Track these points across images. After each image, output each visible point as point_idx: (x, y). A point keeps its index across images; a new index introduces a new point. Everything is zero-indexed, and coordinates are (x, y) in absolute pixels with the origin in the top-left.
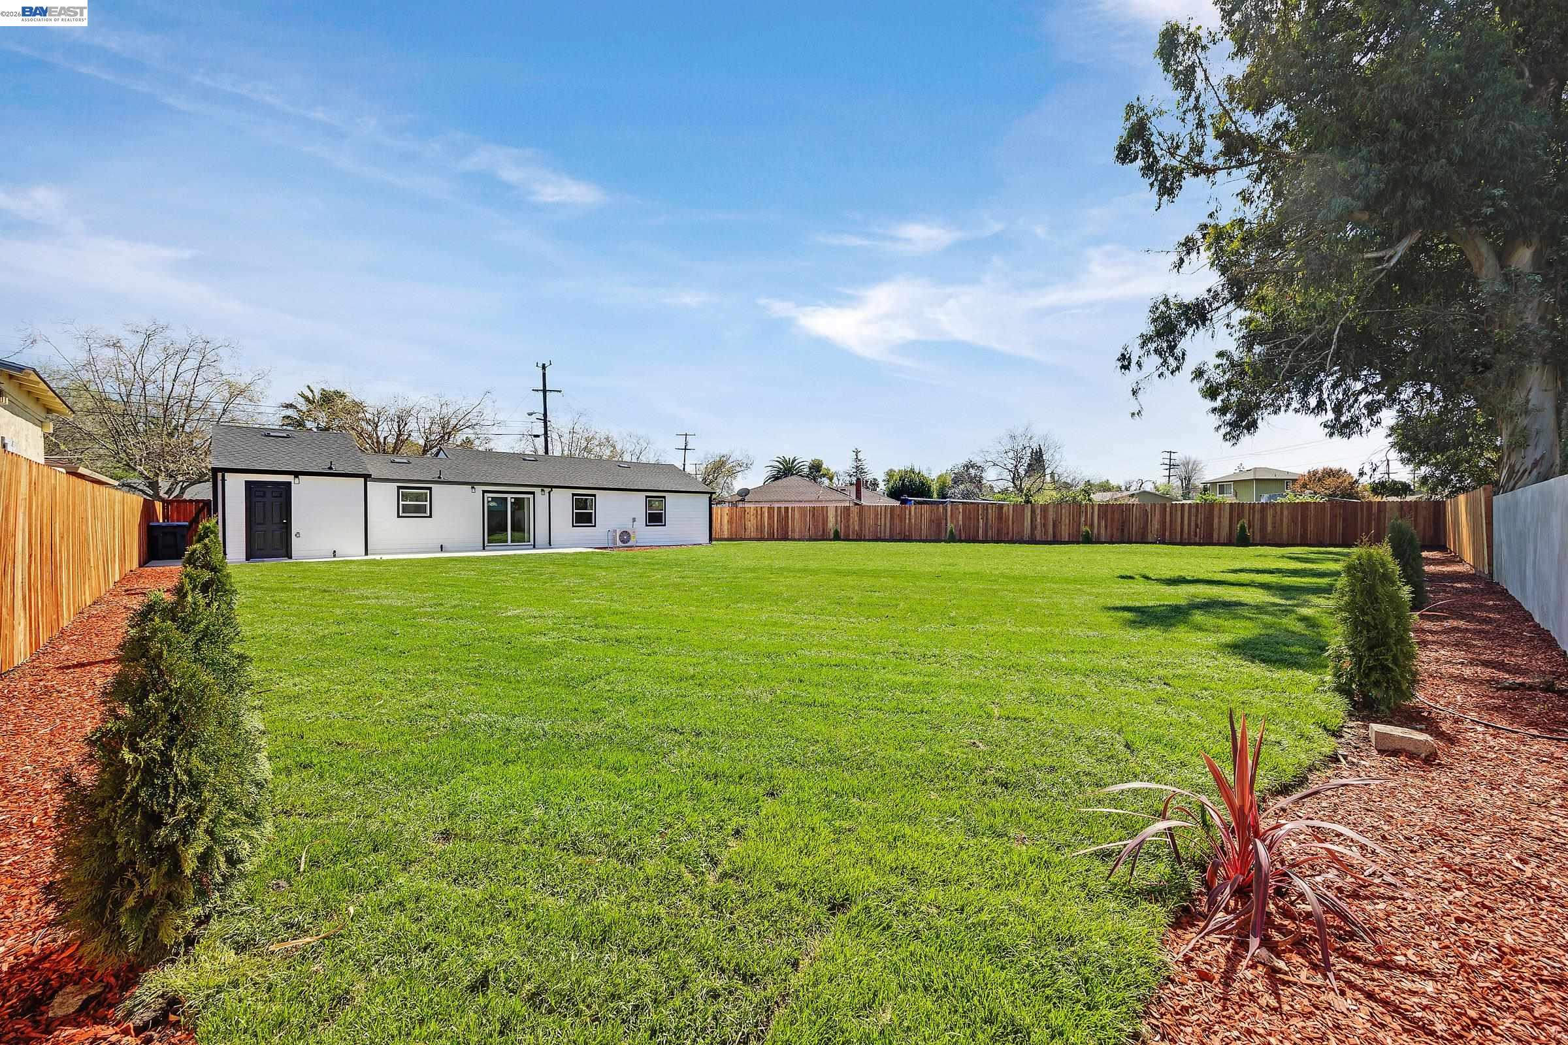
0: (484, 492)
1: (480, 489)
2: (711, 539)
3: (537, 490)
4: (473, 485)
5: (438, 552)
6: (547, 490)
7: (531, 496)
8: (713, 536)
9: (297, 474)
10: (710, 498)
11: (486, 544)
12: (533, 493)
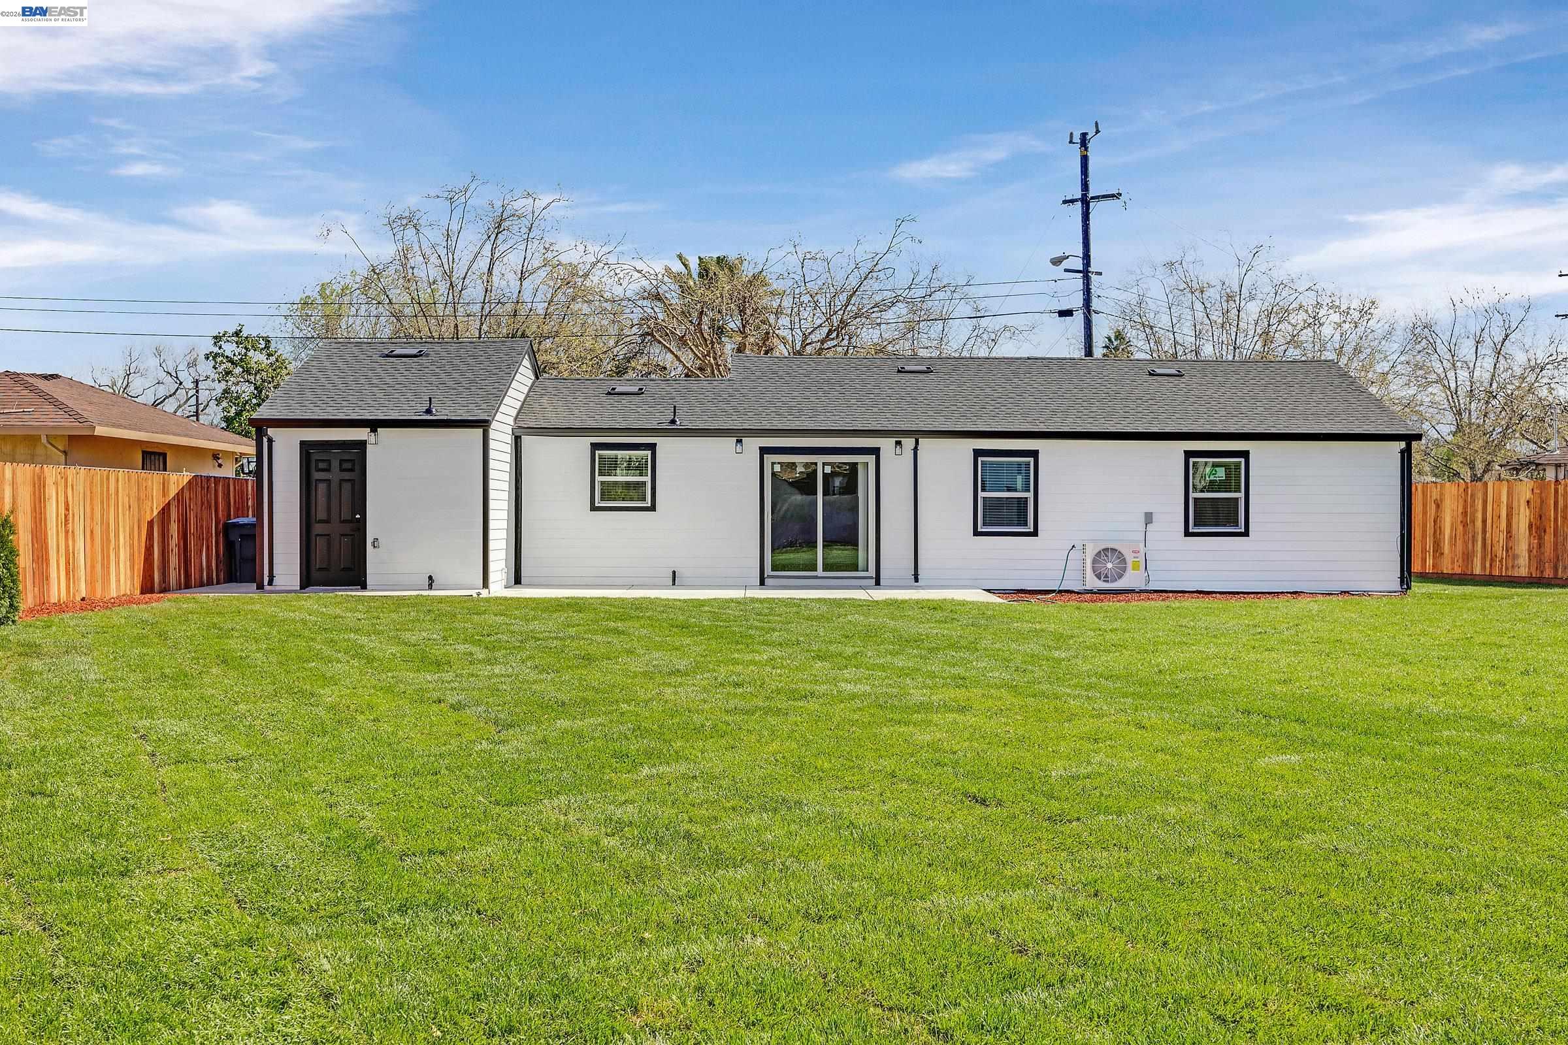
0: (764, 451)
1: (753, 445)
2: (1406, 577)
3: (886, 445)
4: (739, 435)
5: (665, 587)
6: (909, 443)
7: (871, 459)
8: (1416, 567)
9: (374, 425)
10: (1406, 454)
11: (768, 570)
12: (876, 451)
